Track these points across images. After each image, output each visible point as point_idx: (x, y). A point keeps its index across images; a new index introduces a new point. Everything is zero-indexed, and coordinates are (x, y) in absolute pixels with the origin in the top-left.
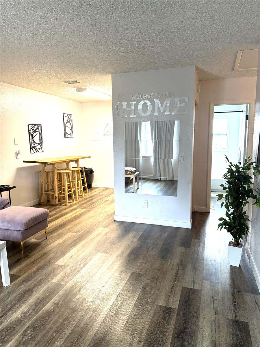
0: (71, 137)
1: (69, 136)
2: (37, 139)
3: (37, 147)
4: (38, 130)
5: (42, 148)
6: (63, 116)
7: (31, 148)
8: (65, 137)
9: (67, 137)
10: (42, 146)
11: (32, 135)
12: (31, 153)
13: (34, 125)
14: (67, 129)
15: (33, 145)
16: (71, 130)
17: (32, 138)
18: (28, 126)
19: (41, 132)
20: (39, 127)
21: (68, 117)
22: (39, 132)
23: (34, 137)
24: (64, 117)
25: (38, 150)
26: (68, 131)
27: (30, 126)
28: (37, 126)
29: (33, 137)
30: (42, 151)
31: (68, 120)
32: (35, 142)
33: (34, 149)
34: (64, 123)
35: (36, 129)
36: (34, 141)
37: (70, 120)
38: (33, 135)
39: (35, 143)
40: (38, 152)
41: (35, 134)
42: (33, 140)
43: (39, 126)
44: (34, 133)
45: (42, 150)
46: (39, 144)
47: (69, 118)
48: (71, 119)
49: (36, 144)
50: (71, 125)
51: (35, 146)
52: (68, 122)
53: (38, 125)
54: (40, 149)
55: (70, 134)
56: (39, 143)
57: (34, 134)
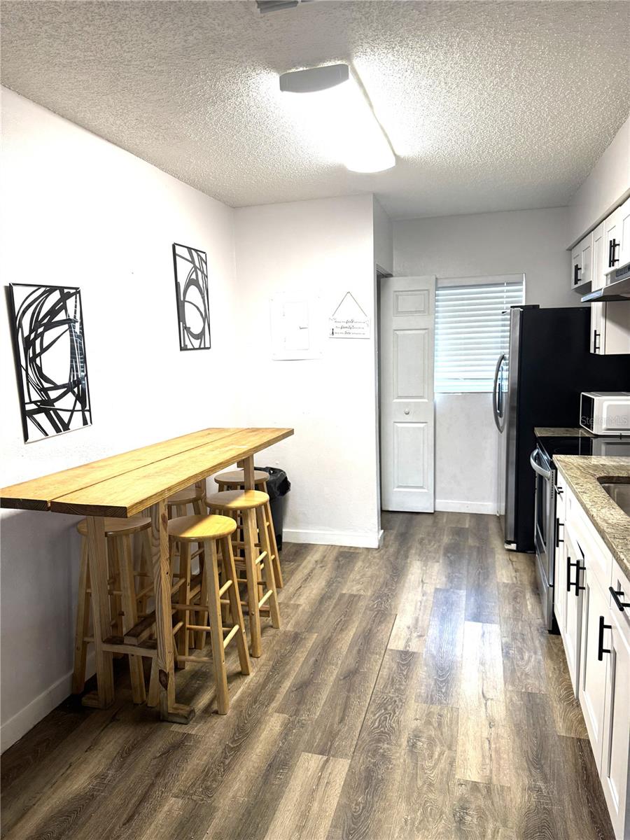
0: (202, 346)
1: (196, 343)
2: (56, 365)
3: (57, 405)
4: (61, 316)
5: (84, 406)
6: (175, 254)
7: (25, 414)
8: (182, 349)
9: (190, 346)
10: (82, 398)
11: (29, 343)
12: (26, 437)
13: (42, 290)
14: (190, 311)
15: (35, 396)
16: (205, 317)
17: (33, 360)
18: (9, 292)
19: (78, 325)
20: (70, 303)
21: (193, 262)
22: (66, 327)
23: (43, 350)
24: (177, 257)
25: (65, 416)
26: (194, 321)
27: (20, 295)
28: (56, 296)
29: (38, 350)
30: (85, 423)
31: (194, 277)
32: (48, 380)
33: (41, 418)
34: (177, 285)
35: (53, 312)
36: (45, 372)
37: (199, 273)
38: (38, 342)
39: (46, 385)
40: (66, 427)
41: (49, 336)
42: (40, 369)
43: (70, 295)
44: (40, 330)
45: (87, 414)
46: (69, 388)
47: (197, 264)
48: (203, 272)
49: (56, 387)
50: (204, 293)
51: (51, 402)
52: (191, 282)
53: (61, 289)
54: (73, 411)
55: (200, 336)
56: (67, 381)
57: (42, 335)
